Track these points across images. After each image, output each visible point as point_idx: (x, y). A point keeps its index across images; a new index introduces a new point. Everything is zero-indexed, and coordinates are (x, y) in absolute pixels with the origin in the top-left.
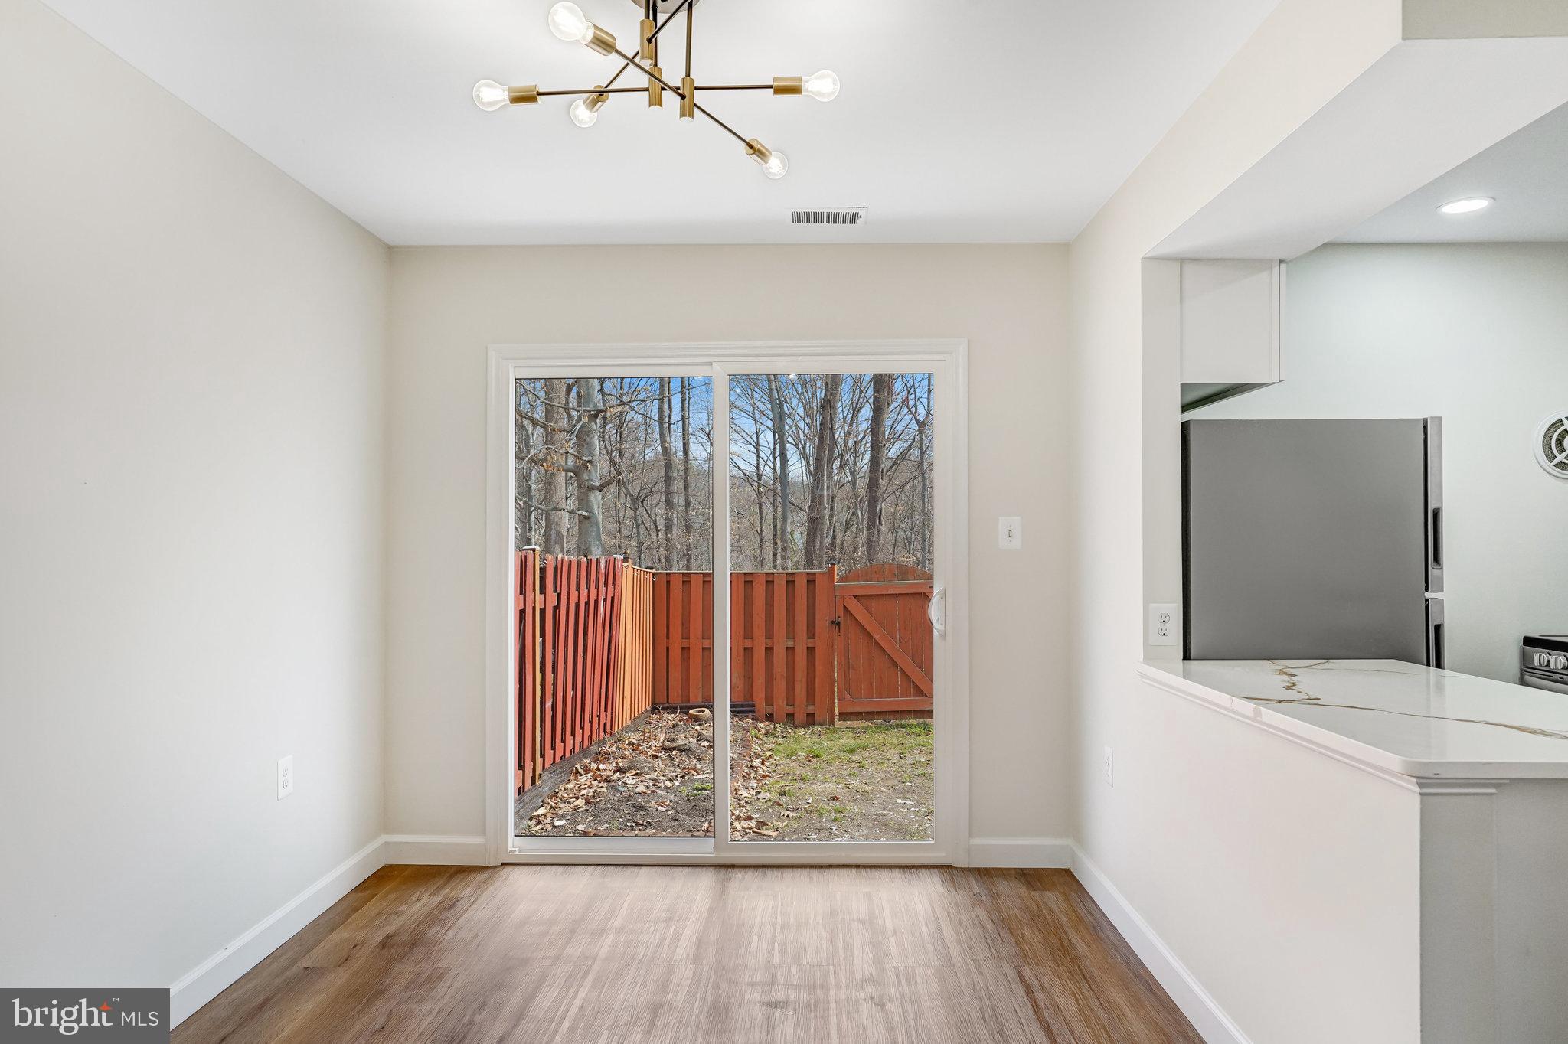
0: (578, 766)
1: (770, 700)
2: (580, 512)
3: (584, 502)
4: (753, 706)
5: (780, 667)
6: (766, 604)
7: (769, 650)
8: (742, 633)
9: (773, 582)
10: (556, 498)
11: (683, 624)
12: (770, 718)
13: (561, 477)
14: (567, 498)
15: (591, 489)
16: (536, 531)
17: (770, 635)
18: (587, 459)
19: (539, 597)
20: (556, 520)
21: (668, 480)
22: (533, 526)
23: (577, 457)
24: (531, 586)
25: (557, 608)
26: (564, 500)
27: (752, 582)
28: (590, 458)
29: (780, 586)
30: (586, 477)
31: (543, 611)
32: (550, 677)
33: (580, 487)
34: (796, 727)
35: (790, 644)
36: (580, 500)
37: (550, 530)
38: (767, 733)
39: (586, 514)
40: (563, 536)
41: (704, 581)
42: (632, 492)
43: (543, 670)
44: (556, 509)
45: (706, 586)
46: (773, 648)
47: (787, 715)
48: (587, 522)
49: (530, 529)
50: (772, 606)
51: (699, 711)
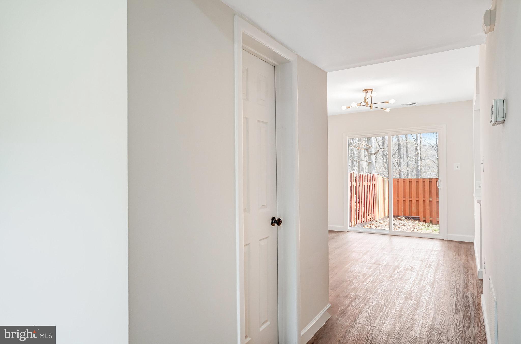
0: (365, 225)
1: (424, 216)
2: (368, 161)
3: (369, 158)
4: (419, 217)
5: (427, 207)
6: (423, 188)
7: (424, 201)
8: (415, 196)
9: (425, 181)
10: (362, 157)
11: (397, 193)
12: (424, 221)
13: (363, 151)
14: (365, 156)
15: (372, 154)
16: (356, 167)
17: (424, 197)
18: (370, 145)
19: (355, 183)
20: (362, 163)
21: (399, 149)
22: (355, 165)
23: (367, 145)
24: (353, 180)
25: (360, 186)
26: (364, 157)
27: (418, 181)
28: (371, 145)
29: (427, 183)
30: (370, 150)
31: (356, 186)
32: (358, 204)
33: (368, 154)
34: (433, 224)
35: (431, 200)
36: (369, 157)
37: (360, 166)
38: (423, 225)
39: (370, 162)
40: (364, 168)
41: (403, 181)
42: (385, 154)
43: (356, 202)
44: (361, 160)
45: (404, 182)
46: (425, 201)
47: (430, 221)
48: (370, 164)
49: (354, 166)
50: (425, 188)
51: (401, 217)
